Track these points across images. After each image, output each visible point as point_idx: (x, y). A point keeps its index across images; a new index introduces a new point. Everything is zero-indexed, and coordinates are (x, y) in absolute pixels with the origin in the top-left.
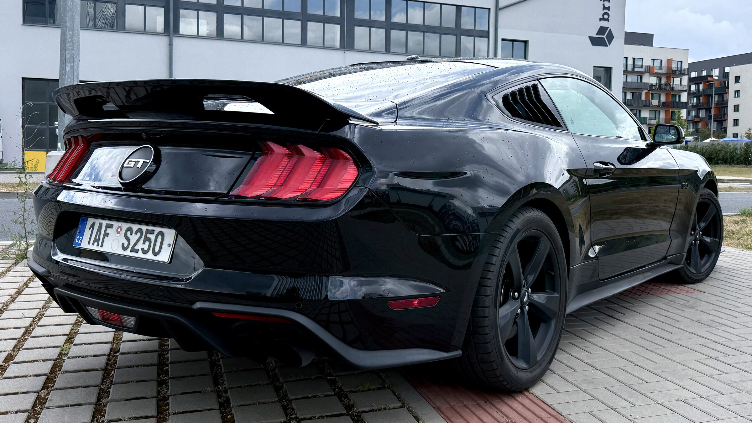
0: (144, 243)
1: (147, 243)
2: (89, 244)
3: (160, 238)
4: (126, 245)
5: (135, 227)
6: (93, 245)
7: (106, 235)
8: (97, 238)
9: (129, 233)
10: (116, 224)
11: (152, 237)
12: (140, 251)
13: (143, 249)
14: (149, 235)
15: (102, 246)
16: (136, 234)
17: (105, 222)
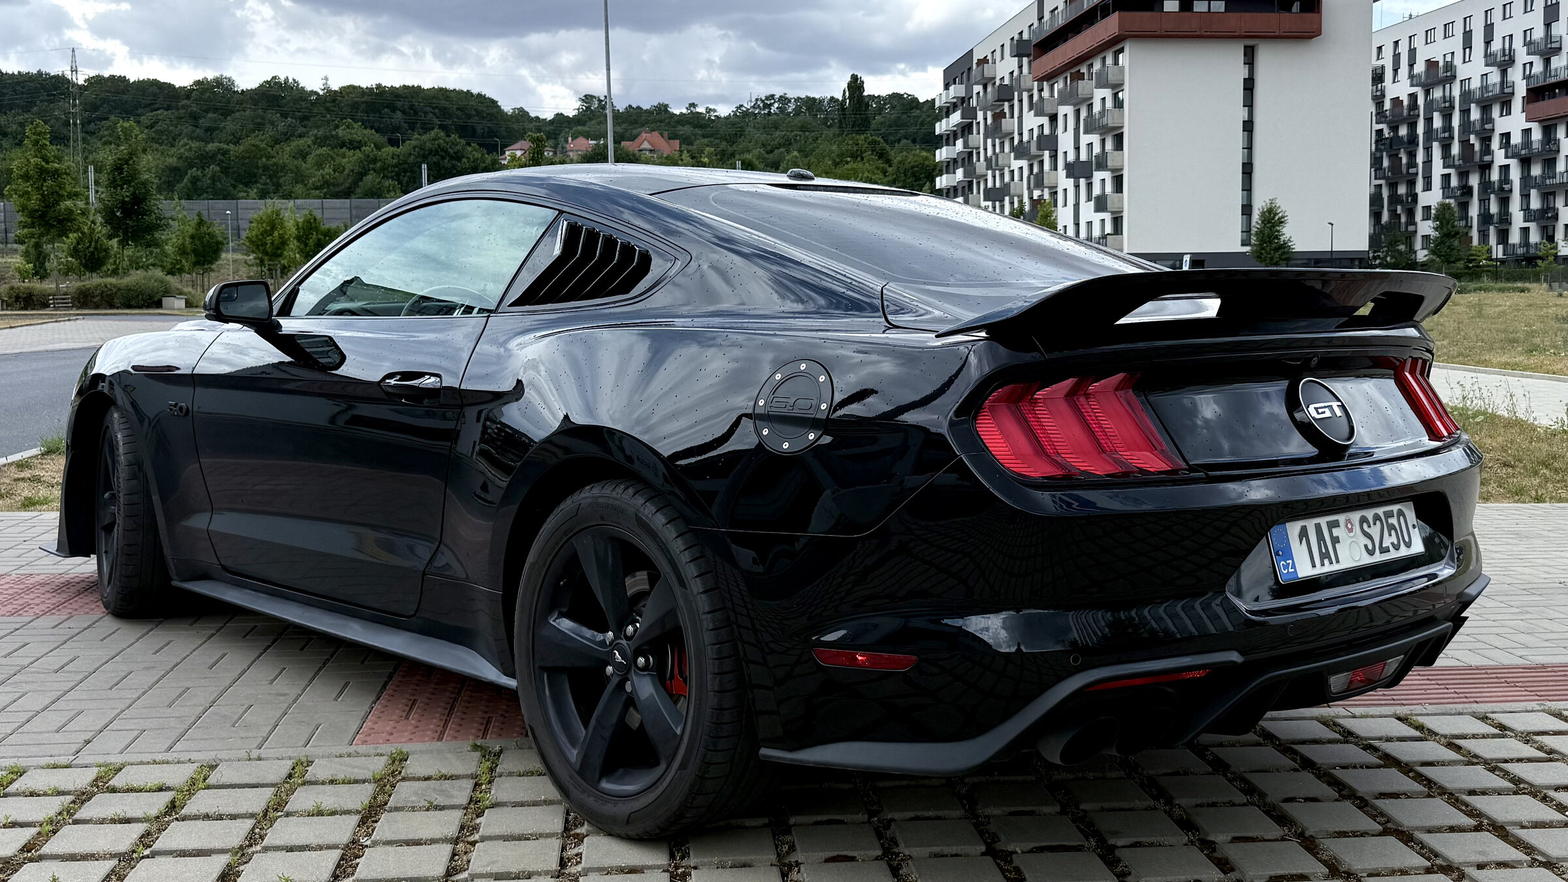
0: (1390, 535)
1: (1393, 532)
2: (1314, 566)
3: (1401, 518)
4: (1370, 547)
5: (1369, 514)
6: (1323, 565)
7: (1335, 540)
8: (1324, 551)
9: (1365, 526)
10: (1341, 518)
11: (1393, 521)
12: (1391, 548)
13: (1393, 544)
14: (1391, 521)
15: (1338, 561)
16: (1375, 524)
17: (1323, 521)
